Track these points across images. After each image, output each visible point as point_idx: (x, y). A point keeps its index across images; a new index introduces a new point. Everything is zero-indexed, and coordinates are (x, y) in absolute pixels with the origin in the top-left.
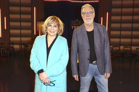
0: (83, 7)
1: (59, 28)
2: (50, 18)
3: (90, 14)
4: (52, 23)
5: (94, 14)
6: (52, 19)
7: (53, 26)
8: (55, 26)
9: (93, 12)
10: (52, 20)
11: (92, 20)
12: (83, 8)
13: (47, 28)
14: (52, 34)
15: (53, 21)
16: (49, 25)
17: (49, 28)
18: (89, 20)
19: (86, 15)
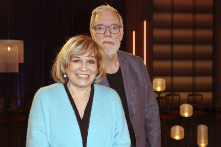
0: (96, 10)
2: (74, 41)
3: (113, 31)
4: (82, 54)
6: (80, 43)
7: (84, 61)
8: (91, 62)
9: (120, 27)
10: (80, 46)
11: (118, 46)
12: (95, 14)
13: (66, 66)
14: (82, 83)
15: (83, 47)
16: (74, 59)
17: (75, 66)
19: (102, 32)
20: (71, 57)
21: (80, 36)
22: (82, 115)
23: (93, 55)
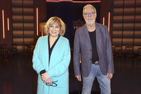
0: (85, 7)
1: (60, 28)
2: (52, 19)
3: (92, 15)
4: (54, 24)
5: (96, 14)
6: (54, 20)
7: (54, 27)
8: (57, 27)
9: (95, 13)
10: (54, 21)
13: (48, 29)
14: (54, 35)
15: (55, 21)
16: (51, 26)
17: (51, 29)
18: (91, 20)
20: (50, 25)
21: (54, 17)
22: (51, 47)
23: (58, 25)
